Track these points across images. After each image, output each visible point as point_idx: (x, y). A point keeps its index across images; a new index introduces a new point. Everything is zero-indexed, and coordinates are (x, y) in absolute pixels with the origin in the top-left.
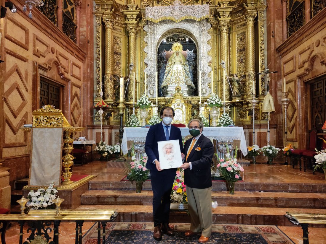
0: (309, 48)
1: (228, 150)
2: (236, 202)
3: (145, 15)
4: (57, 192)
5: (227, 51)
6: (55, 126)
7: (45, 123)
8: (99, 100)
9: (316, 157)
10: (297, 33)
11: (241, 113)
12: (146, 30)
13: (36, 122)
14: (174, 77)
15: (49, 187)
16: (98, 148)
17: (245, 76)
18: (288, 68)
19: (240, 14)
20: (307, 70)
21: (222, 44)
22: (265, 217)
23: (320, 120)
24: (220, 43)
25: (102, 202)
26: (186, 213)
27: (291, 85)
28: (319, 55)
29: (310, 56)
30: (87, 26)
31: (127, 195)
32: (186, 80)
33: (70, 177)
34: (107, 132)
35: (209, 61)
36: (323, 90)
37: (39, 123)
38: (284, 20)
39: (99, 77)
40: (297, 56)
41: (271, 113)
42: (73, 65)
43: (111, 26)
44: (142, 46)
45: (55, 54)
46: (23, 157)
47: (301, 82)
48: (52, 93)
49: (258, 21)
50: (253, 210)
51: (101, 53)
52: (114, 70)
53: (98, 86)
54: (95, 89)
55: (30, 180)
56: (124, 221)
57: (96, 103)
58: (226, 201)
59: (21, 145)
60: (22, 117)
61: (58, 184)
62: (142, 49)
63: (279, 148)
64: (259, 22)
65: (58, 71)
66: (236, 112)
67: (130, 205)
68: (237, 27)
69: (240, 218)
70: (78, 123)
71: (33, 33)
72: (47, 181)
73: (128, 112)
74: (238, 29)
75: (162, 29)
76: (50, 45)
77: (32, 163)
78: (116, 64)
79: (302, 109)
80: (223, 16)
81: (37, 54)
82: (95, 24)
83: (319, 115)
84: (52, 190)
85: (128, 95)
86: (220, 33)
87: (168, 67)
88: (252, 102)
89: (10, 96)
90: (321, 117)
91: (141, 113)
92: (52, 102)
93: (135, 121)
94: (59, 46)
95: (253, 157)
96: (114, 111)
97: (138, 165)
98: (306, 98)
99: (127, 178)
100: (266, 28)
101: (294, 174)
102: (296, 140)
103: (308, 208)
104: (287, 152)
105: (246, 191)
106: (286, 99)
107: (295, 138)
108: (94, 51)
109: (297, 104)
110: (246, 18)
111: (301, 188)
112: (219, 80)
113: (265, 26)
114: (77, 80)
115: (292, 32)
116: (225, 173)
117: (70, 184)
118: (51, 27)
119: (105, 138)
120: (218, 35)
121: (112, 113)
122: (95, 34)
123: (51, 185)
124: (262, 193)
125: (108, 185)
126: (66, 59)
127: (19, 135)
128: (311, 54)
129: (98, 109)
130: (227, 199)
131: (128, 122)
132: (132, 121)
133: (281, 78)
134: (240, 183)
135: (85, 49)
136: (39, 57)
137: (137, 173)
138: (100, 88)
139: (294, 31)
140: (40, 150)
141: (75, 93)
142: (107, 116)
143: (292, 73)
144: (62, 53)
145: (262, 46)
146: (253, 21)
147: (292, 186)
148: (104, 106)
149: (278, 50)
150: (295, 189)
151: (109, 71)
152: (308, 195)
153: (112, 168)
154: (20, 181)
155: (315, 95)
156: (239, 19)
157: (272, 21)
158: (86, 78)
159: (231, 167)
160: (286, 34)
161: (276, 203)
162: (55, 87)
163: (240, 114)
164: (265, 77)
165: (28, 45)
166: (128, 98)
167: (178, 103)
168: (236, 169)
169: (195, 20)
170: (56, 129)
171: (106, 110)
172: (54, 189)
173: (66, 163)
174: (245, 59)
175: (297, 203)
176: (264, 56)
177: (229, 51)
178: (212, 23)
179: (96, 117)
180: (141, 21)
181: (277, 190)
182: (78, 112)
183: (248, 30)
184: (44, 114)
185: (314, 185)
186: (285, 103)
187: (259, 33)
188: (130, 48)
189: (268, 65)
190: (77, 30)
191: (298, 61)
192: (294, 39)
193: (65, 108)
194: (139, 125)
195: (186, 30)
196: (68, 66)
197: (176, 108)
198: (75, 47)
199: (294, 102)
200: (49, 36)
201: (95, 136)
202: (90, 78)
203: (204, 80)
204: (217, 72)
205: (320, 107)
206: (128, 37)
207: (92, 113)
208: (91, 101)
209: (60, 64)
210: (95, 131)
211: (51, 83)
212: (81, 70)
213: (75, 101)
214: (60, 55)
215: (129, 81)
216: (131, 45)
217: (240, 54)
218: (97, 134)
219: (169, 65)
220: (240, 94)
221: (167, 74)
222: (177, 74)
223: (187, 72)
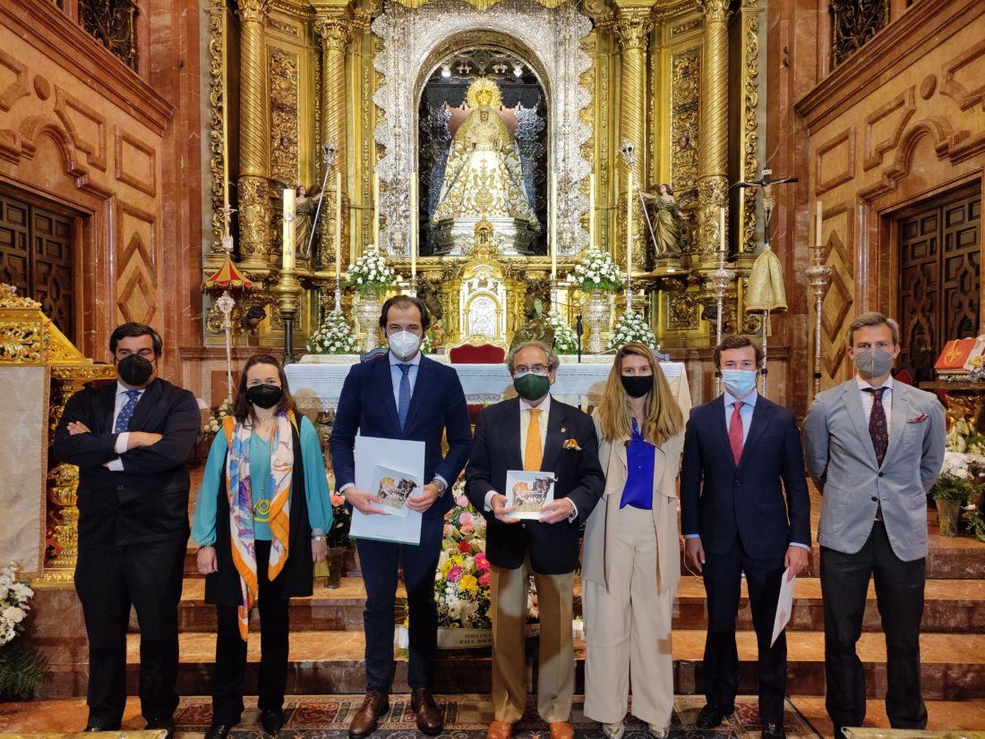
0: (902, 103)
5: (642, 109)
8: (220, 265)
10: (862, 53)
11: (681, 311)
12: (379, 32)
14: (474, 192)
16: (215, 422)
17: (695, 193)
18: (832, 166)
20: (892, 174)
21: (626, 87)
23: (927, 337)
24: (618, 84)
27: (839, 224)
28: (933, 126)
29: (901, 130)
30: (176, 10)
32: (512, 202)
35: (583, 140)
36: (938, 240)
38: (824, 11)
39: (220, 186)
40: (861, 131)
41: (773, 312)
42: (125, 145)
43: (261, 12)
44: (366, 86)
45: (51, 102)
47: (869, 215)
48: (45, 237)
49: (740, 14)
51: (225, 105)
52: (271, 161)
53: (215, 216)
54: (206, 226)
57: (210, 275)
61: (33, 568)
62: (366, 96)
64: (744, 16)
65: (65, 162)
66: (664, 307)
68: (674, 33)
74: (678, 39)
75: (432, 32)
76: (26, 68)
78: (278, 145)
79: (870, 300)
82: (203, 4)
83: (923, 321)
85: (321, 247)
86: (621, 48)
87: (455, 157)
88: (715, 278)
90: (930, 327)
91: (362, 308)
92: (43, 268)
93: (340, 335)
94: (65, 73)
96: (271, 301)
98: (885, 265)
100: (765, 37)
105: (691, 575)
106: (820, 269)
108: (203, 97)
109: (857, 284)
112: (614, 203)
113: (763, 28)
114: (142, 194)
115: (847, 50)
118: (31, 3)
120: (613, 55)
121: (267, 309)
122: (206, 40)
123: (5, 570)
126: (97, 120)
128: (904, 123)
129: (216, 292)
131: (318, 338)
132: (329, 335)
133: (806, 202)
135: (169, 88)
138: (223, 224)
139: (854, 48)
141: (133, 238)
142: (249, 317)
143: (843, 186)
144: (80, 99)
145: (753, 94)
146: (726, 12)
148: (237, 283)
149: (802, 109)
151: (253, 168)
155: (913, 257)
157: (786, 12)
158: (174, 188)
160: (828, 59)
162: (54, 218)
163: (676, 314)
164: (757, 196)
166: (320, 257)
167: (482, 278)
169: (539, 4)
171: (246, 298)
172: (18, 587)
173: (65, 491)
174: (696, 137)
176: (755, 127)
177: (649, 109)
178: (595, 17)
179: (212, 320)
182: (145, 305)
183: (707, 42)
186: (819, 282)
187: (744, 51)
188: (326, 92)
189: (767, 158)
190: (139, 23)
191: (862, 147)
192: (851, 72)
193: (93, 291)
194: (354, 349)
195: (510, 37)
196: (105, 144)
197: (474, 292)
198: (132, 81)
199: (846, 277)
200: (25, 36)
201: (209, 383)
202: (188, 188)
203: (566, 202)
204: (608, 178)
205: (928, 294)
206: (321, 54)
207: (196, 306)
208: (192, 268)
209: (72, 136)
210: (209, 367)
211: (38, 203)
212: (155, 159)
213: (134, 267)
214: (72, 106)
215: (324, 200)
216: (329, 82)
217: (683, 120)
218: (215, 375)
219: (457, 154)
220: (680, 251)
221: (450, 183)
222: (484, 183)
223: (515, 177)
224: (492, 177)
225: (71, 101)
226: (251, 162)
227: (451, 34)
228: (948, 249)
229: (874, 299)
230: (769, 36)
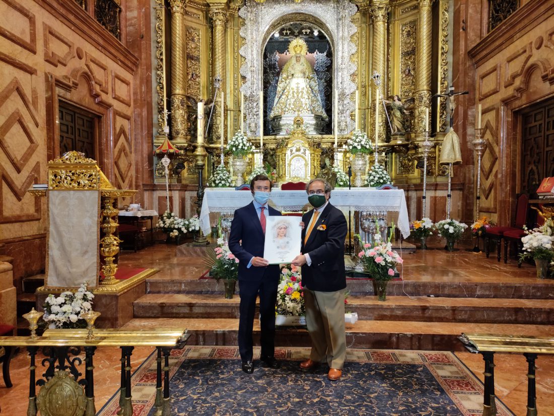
0: (525, 51)
1: (378, 229)
2: (388, 313)
4: (93, 296)
5: (384, 54)
6: (86, 188)
7: (68, 182)
8: (163, 141)
9: (524, 239)
10: (505, 24)
11: (405, 164)
12: (243, 16)
13: (53, 180)
14: (293, 100)
15: (79, 290)
16: (161, 222)
17: (413, 100)
18: (487, 85)
20: (518, 90)
21: (376, 42)
22: (435, 338)
23: (536, 177)
24: (371, 40)
25: (168, 314)
27: (491, 116)
28: (540, 64)
29: (524, 66)
30: (140, 9)
31: (210, 301)
32: (313, 105)
33: (115, 273)
34: (176, 195)
35: (352, 72)
36: (543, 125)
37: (59, 182)
39: (162, 100)
40: (503, 66)
41: (454, 164)
42: (116, 80)
43: (182, 8)
45: (84, 60)
46: (35, 239)
47: (507, 112)
48: (82, 128)
49: (439, 2)
50: (415, 327)
51: (164, 57)
52: (187, 87)
53: (160, 116)
54: (155, 121)
55: (47, 278)
56: (204, 345)
57: (157, 147)
58: (372, 312)
59: (30, 218)
60: (30, 171)
61: (94, 285)
62: (236, 50)
63: (466, 223)
64: (441, 3)
65: (91, 90)
66: (396, 162)
67: (214, 318)
68: (403, 12)
69: (394, 339)
70: (127, 181)
71: (43, 23)
72: (76, 280)
73: (212, 161)
74: (404, 16)
75: (271, 15)
76: (73, 44)
77: (50, 250)
78: (190, 78)
79: (507, 157)
81: (51, 60)
82: (152, 5)
83: (534, 168)
84: (85, 295)
85: (212, 131)
86: (373, 21)
87: (282, 82)
88: (423, 146)
89: (8, 135)
90: (538, 172)
91: (235, 163)
92: (81, 144)
93: (224, 177)
94: (90, 45)
95: (422, 238)
96: (188, 160)
97: (227, 254)
98: (515, 138)
99: (210, 275)
100: (452, 15)
101: (488, 268)
102: (494, 211)
103: (505, 323)
104: (479, 229)
105: (406, 295)
106: (480, 141)
107: (492, 206)
108: (153, 53)
109: (500, 149)
111: (497, 291)
112: (368, 106)
113: (451, 9)
114: (124, 105)
115: (497, 21)
116: (372, 267)
117: (114, 284)
118: (75, 11)
119: (174, 206)
120: (369, 25)
121: (186, 164)
122: (154, 23)
123: (82, 285)
124: (432, 298)
125: (179, 285)
126: (104, 68)
127: (27, 201)
128: (526, 62)
129: (161, 156)
130: (373, 308)
131: (213, 179)
132: (218, 177)
133: (474, 104)
134: (396, 282)
135: (136, 49)
136: (56, 66)
137: (226, 266)
138: (164, 120)
139: (500, 20)
140: (62, 229)
141: (121, 128)
142: (177, 168)
143: (494, 96)
144: (97, 58)
145: (445, 46)
146: (431, 1)
147: (481, 287)
148: (171, 151)
149: (471, 54)
150: (487, 293)
151: (178, 90)
152: (507, 302)
153: (186, 256)
154: (31, 278)
155: (530, 134)
157: (464, 0)
158: (139, 102)
159: (381, 257)
160: (487, 26)
161: (454, 315)
162: (85, 118)
163: (402, 166)
164: (447, 102)
165: (36, 45)
166: (212, 138)
167: (298, 147)
168: (389, 259)
170: (88, 193)
171: (175, 159)
172: (88, 293)
173: (107, 249)
174: (414, 69)
175: (488, 315)
176: (446, 64)
177: (388, 54)
178: (359, 4)
179: (158, 170)
181: (457, 293)
182: (126, 162)
183: (420, 18)
184: (66, 167)
185: (518, 285)
186: (479, 148)
187: (441, 22)
188: (215, 49)
189: (453, 80)
190: (121, 16)
191: (504, 75)
192: (498, 34)
193: (103, 155)
194: (231, 185)
195: (313, 16)
196: (107, 80)
197: (294, 155)
198: (119, 46)
199: (495, 145)
200: (73, 28)
201: (157, 203)
202: (146, 102)
203: (343, 106)
204: (366, 92)
205: (538, 154)
206: (212, 28)
207: (151, 163)
208: (149, 143)
209: (93, 77)
210: (158, 194)
211: (78, 112)
212: (130, 87)
213: (121, 143)
214: (93, 62)
215: (215, 106)
216: (217, 43)
217: (407, 60)
218: (160, 198)
219: (283, 80)
220: (405, 131)
221: (279, 95)
222: (298, 96)
223: (314, 92)
224: (302, 92)
225: (92, 59)
226: (178, 87)
227: (281, 16)
228: (548, 130)
229: (509, 157)
230: (455, 14)
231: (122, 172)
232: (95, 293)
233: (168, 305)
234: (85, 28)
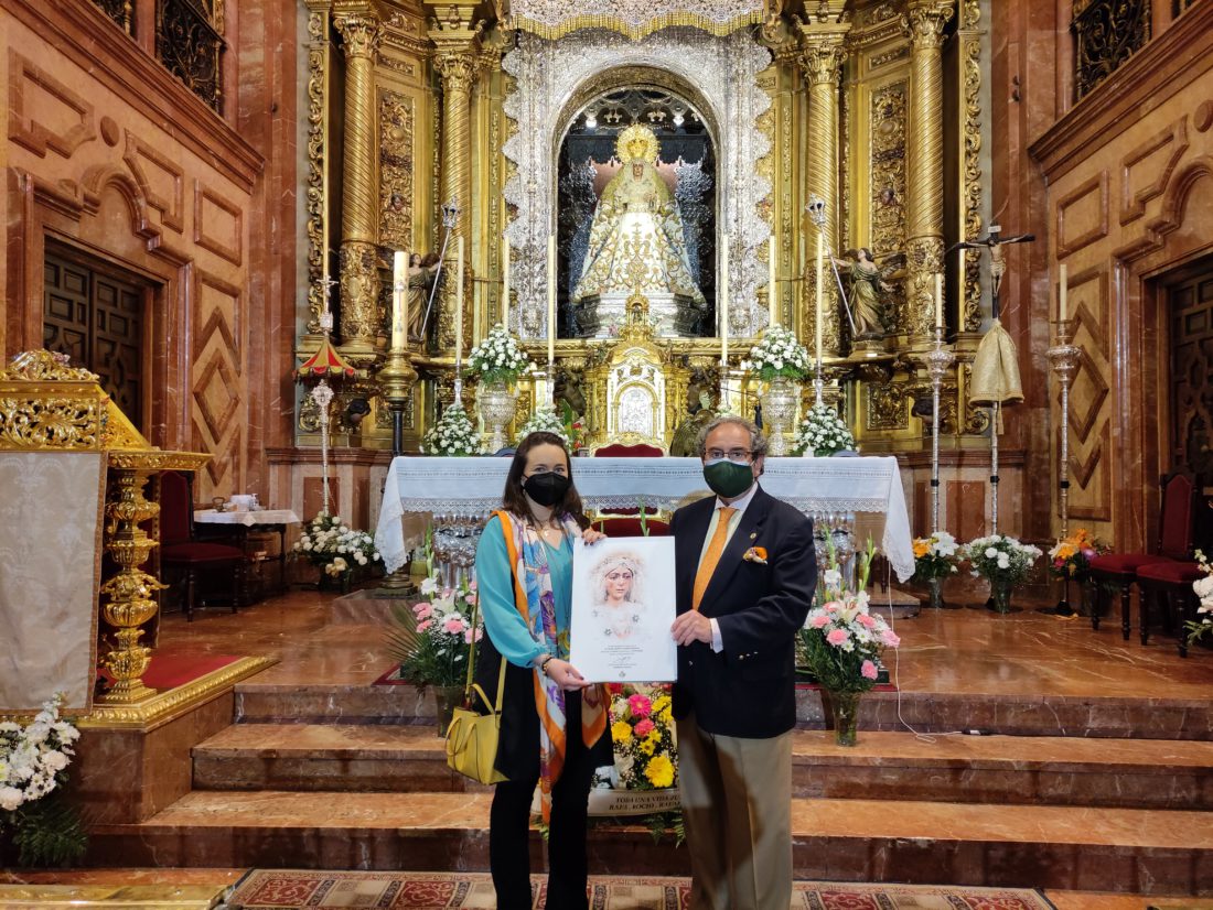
0: (1170, 138)
1: (833, 557)
2: (862, 779)
3: (509, 7)
4: (76, 735)
5: (834, 157)
6: (70, 447)
7: (24, 430)
8: (316, 349)
9: (1199, 586)
10: (1115, 79)
11: (885, 406)
12: (512, 71)
14: (625, 262)
15: (39, 717)
16: (308, 539)
17: (902, 259)
18: (1075, 223)
19: (886, 9)
20: (1157, 228)
21: (814, 130)
22: (992, 852)
24: (804, 127)
25: (284, 779)
26: (644, 830)
27: (1089, 293)
28: (1210, 163)
29: (1169, 171)
30: (270, 45)
31: (397, 746)
32: (672, 274)
33: (141, 672)
34: (347, 475)
35: (760, 197)
38: (1064, 31)
39: (319, 254)
40: (1115, 175)
41: (1006, 404)
42: (206, 202)
43: (369, 46)
44: (495, 134)
45: (119, 149)
47: (1129, 282)
48: (109, 309)
49: (957, 38)
50: (937, 819)
51: (325, 156)
52: (379, 224)
53: (312, 289)
54: (301, 301)
56: (372, 868)
57: (303, 360)
58: (820, 778)
61: (80, 703)
62: (495, 145)
63: (1037, 544)
64: (962, 41)
65: (134, 219)
66: (863, 401)
67: (406, 791)
68: (874, 64)
69: (882, 854)
70: (226, 440)
71: (9, 48)
72: (33, 690)
73: (436, 396)
74: (877, 72)
75: (574, 69)
76: (91, 107)
78: (388, 205)
79: (1132, 387)
80: (819, 16)
81: (27, 140)
82: (302, 38)
83: (1204, 413)
84: (53, 731)
85: (438, 328)
86: (807, 84)
87: (601, 220)
88: (930, 361)
91: (488, 401)
92: (106, 348)
93: (461, 433)
94: (138, 115)
95: (933, 580)
96: (376, 393)
97: (445, 620)
98: (1150, 343)
99: (402, 675)
100: (989, 66)
101: (1101, 657)
102: (1102, 516)
103: (1171, 808)
104: (1069, 560)
105: (907, 730)
106: (1066, 349)
107: (1099, 505)
108: (300, 147)
109: (1114, 368)
110: (910, 22)
111: (1140, 721)
112: (799, 273)
113: (987, 56)
114: (225, 263)
115: (1095, 78)
116: (820, 655)
117: (136, 701)
118: (97, 29)
119: (341, 501)
120: (798, 93)
121: (372, 402)
122: (304, 79)
123: (46, 705)
124: (975, 738)
125: (320, 701)
126: (175, 173)
129: (311, 381)
130: (825, 767)
131: (434, 436)
132: (447, 433)
133: (1045, 267)
134: (882, 695)
135: (260, 135)
136: (41, 155)
137: (441, 652)
138: (321, 299)
139: (1104, 74)
141: (214, 314)
142: (350, 412)
143: (1093, 245)
144: (154, 146)
145: (974, 135)
146: (939, 36)
147: (1100, 710)
148: (336, 370)
149: (1037, 153)
150: (1116, 724)
151: (358, 232)
152: (1170, 752)
153: (357, 623)
155: (1188, 332)
156: (883, 30)
157: (1015, 35)
158: (263, 255)
159: (843, 629)
160: (1071, 89)
161: (1035, 787)
162: (120, 287)
163: (879, 411)
164: (980, 262)
166: (437, 340)
167: (635, 364)
168: (865, 637)
169: (706, 32)
170: (74, 459)
171: (345, 389)
172: (61, 726)
173: (122, 608)
174: (902, 191)
175: (1125, 785)
176: (978, 177)
177: (842, 157)
178: (775, 47)
179: (305, 415)
180: (494, 32)
181: (1039, 725)
182: (225, 395)
183: (915, 75)
184: (22, 391)
185: (1194, 705)
186: (1064, 366)
187: (962, 84)
188: (447, 141)
189: (993, 215)
190: (225, 60)
191: (1118, 195)
192: (1101, 103)
193: (164, 376)
194: (477, 450)
195: (671, 73)
196: (182, 200)
197: (625, 382)
198: (215, 125)
199: (1100, 359)
200: (92, 70)
201: (301, 493)
202: (280, 256)
203: (740, 273)
204: (791, 242)
206: (440, 95)
207: (288, 399)
208: (284, 352)
209: (144, 190)
210: (301, 472)
211: (100, 268)
212: (241, 221)
213: (214, 350)
214: (144, 153)
215: (443, 271)
216: (451, 129)
217: (885, 170)
218: (308, 482)
219: (604, 216)
220: (883, 331)
221: (595, 251)
222: (637, 252)
223: (675, 245)
224: (648, 245)
225: (143, 147)
226: (356, 224)
227: (598, 70)
229: (1138, 387)
230: (994, 64)
231: (212, 418)
232: (83, 724)
233: (282, 756)
234: (127, 76)
